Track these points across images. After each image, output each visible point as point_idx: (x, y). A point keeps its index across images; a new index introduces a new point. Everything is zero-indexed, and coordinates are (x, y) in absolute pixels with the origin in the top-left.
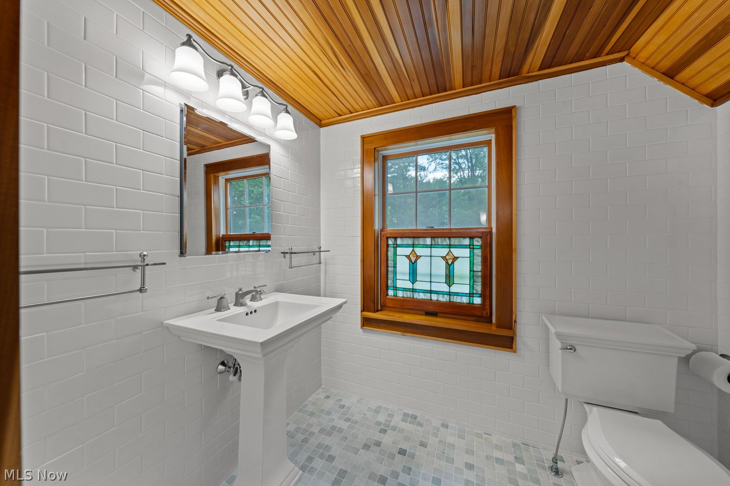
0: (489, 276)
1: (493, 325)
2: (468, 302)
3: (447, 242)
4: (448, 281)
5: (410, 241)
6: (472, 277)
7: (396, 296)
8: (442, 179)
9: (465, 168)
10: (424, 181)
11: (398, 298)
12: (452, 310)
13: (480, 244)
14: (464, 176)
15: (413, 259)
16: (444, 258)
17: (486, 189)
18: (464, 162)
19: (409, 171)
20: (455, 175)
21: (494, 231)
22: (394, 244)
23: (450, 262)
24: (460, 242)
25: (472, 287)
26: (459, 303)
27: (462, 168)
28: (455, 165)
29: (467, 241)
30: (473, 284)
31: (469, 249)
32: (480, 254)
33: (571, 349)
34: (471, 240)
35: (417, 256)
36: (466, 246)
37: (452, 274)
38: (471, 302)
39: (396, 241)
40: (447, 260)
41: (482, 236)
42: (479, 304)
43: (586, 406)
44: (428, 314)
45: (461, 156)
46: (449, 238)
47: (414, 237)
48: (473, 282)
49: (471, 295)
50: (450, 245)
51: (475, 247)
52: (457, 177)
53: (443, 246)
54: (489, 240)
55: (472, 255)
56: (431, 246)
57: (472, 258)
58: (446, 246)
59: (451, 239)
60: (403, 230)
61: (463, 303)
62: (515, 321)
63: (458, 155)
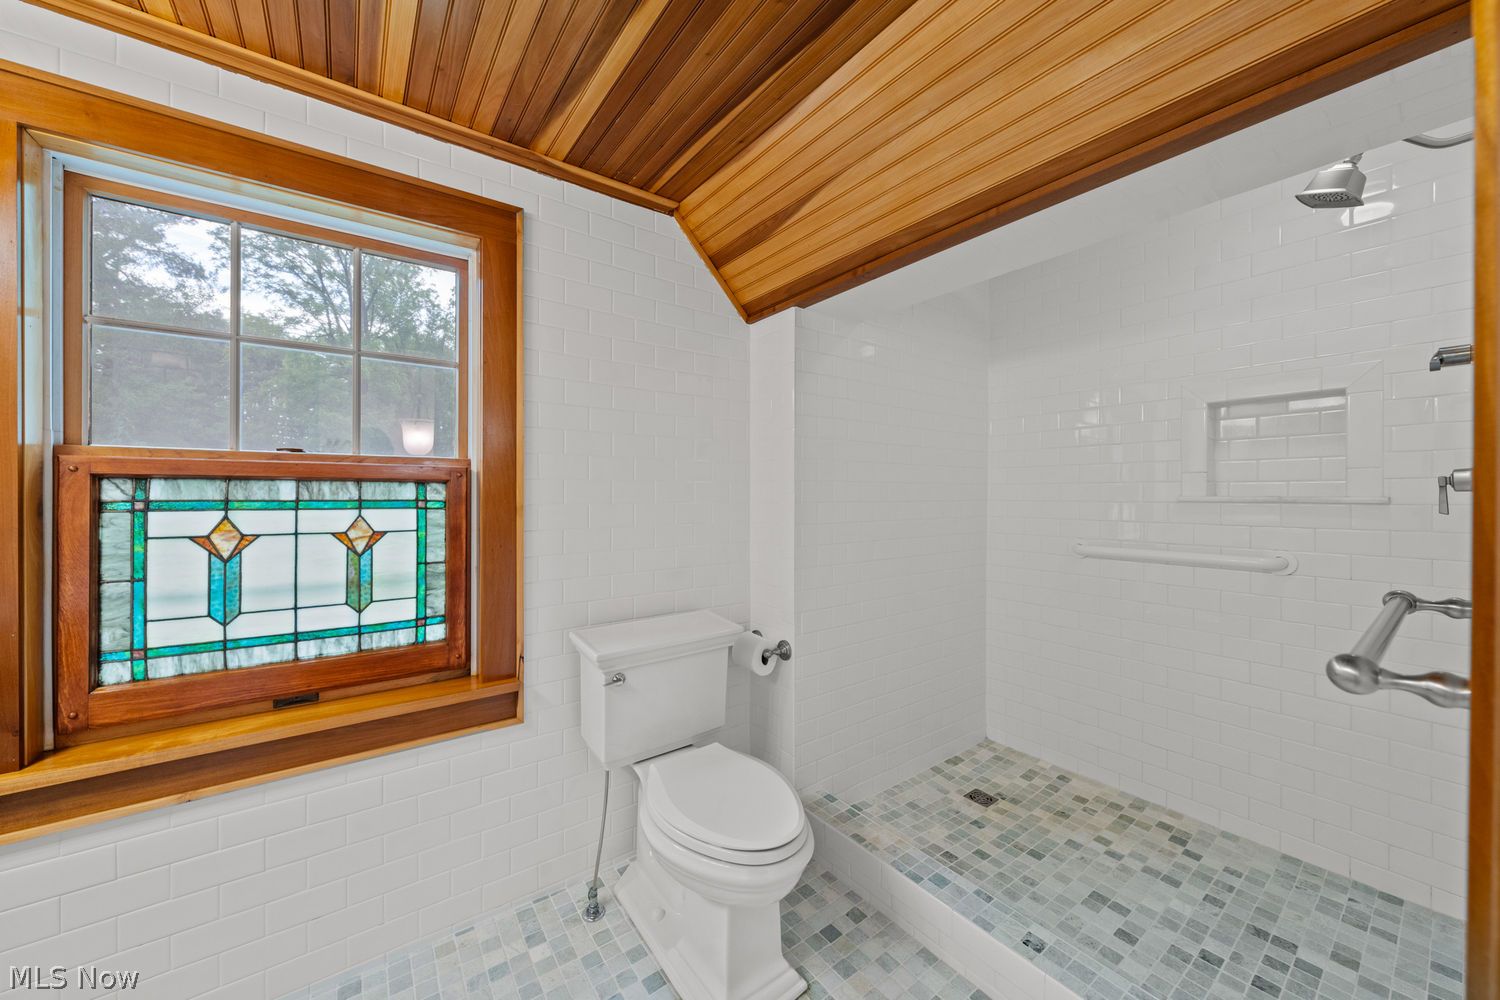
0: (463, 571)
1: (473, 681)
2: (412, 640)
3: (351, 491)
4: (354, 597)
5: (213, 491)
6: (423, 580)
7: (146, 678)
8: (267, 321)
9: (341, 306)
10: (200, 310)
11: (156, 684)
12: (368, 672)
13: (442, 496)
14: (339, 326)
15: (226, 547)
16: (340, 536)
17: (456, 372)
18: (340, 292)
19: (128, 260)
20: (312, 318)
21: (476, 467)
22: (133, 500)
23: (360, 546)
24: (390, 492)
25: (422, 601)
26: (387, 648)
27: (332, 304)
28: (313, 293)
29: (409, 492)
30: (426, 596)
31: (415, 511)
32: (443, 521)
33: (620, 680)
34: (421, 487)
35: (243, 536)
36: (407, 504)
37: (365, 577)
38: (420, 640)
39: (146, 491)
40: (351, 541)
41: (448, 478)
42: (439, 641)
43: (638, 769)
44: (283, 703)
45: (329, 273)
46: (359, 481)
47: (228, 479)
48: (426, 590)
49: (421, 622)
50: (360, 500)
51: (429, 505)
52: (317, 324)
53: (339, 505)
54: (464, 490)
55: (422, 524)
56: (296, 505)
57: (422, 533)
58: (349, 505)
59: (365, 485)
60: (178, 453)
61: (399, 647)
62: (522, 657)
63: (320, 268)
